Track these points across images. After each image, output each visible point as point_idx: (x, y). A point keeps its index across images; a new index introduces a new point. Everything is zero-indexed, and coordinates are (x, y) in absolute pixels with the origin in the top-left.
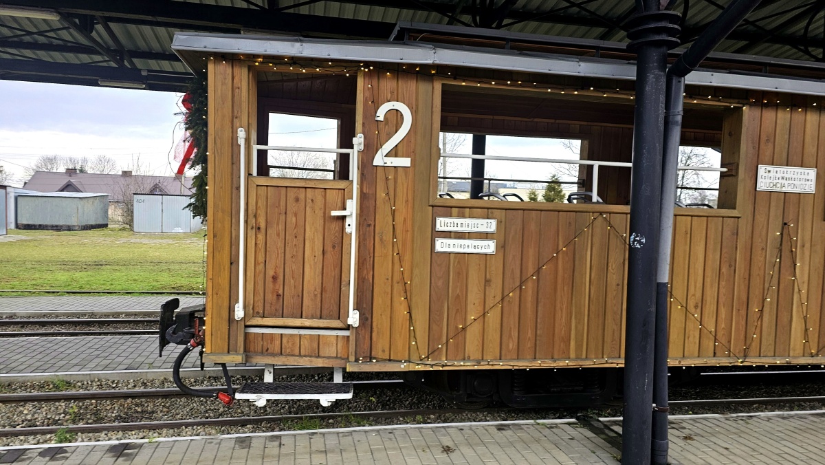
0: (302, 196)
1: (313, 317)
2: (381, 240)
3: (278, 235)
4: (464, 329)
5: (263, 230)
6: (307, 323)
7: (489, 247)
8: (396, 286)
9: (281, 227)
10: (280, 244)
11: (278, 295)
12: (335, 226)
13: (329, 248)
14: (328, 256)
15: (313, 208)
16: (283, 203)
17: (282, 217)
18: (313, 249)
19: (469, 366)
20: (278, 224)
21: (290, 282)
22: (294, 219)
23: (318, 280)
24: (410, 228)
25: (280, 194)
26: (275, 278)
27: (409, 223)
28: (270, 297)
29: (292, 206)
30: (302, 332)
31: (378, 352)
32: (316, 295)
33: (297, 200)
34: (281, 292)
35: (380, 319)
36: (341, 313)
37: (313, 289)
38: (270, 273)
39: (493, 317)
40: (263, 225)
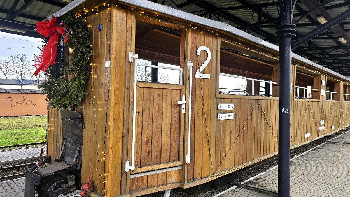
0: (161, 94)
1: (166, 162)
2: (198, 115)
3: (149, 116)
4: (225, 156)
5: (141, 114)
6: (164, 166)
8: (204, 139)
9: (151, 112)
10: (150, 122)
11: (149, 152)
12: (176, 110)
13: (173, 122)
14: (173, 126)
15: (166, 100)
16: (152, 97)
17: (151, 106)
18: (166, 123)
20: (149, 110)
21: (155, 143)
22: (157, 106)
23: (169, 140)
24: (209, 109)
25: (150, 92)
26: (147, 142)
27: (209, 106)
28: (144, 154)
29: (156, 100)
30: (159, 172)
31: (197, 175)
32: (167, 149)
33: (159, 95)
34: (150, 150)
35: (198, 158)
36: (179, 156)
37: (166, 146)
38: (145, 139)
39: (233, 148)
40: (141, 111)
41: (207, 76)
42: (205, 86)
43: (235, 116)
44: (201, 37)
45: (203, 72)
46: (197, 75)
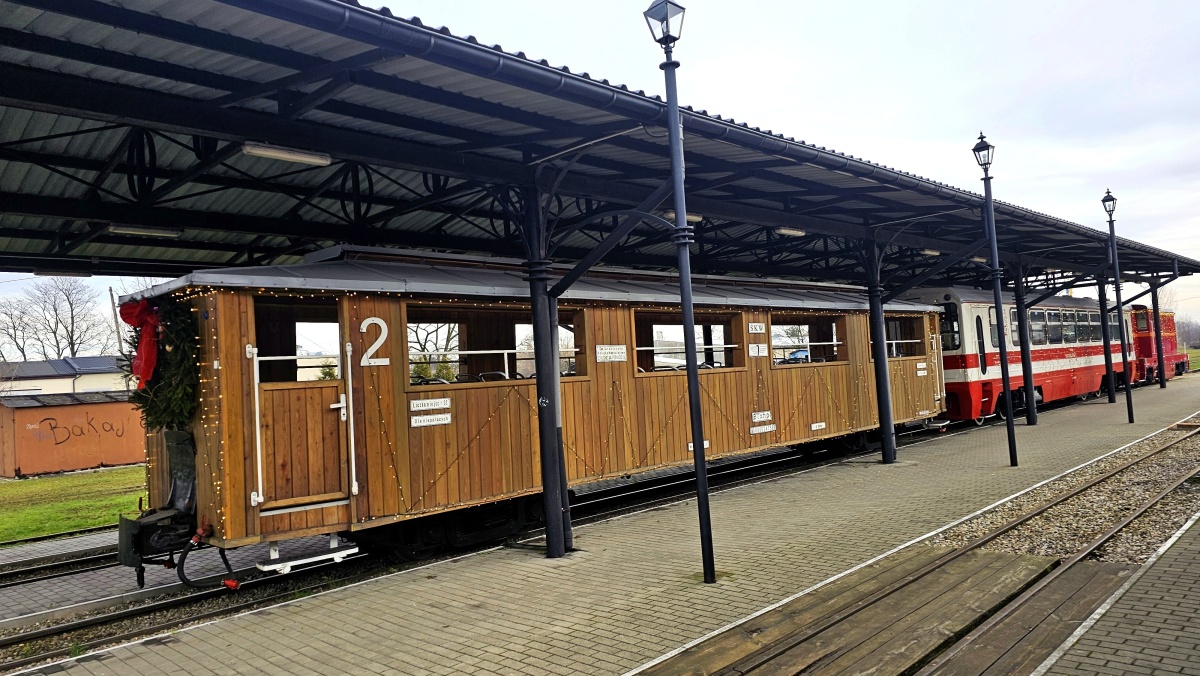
0: (303, 395)
1: (318, 493)
2: (371, 423)
3: (284, 429)
4: (434, 483)
5: (271, 427)
6: (315, 498)
7: (446, 419)
8: (384, 457)
9: (287, 423)
10: (287, 437)
11: (288, 480)
12: (331, 417)
13: (327, 435)
14: (327, 441)
15: (312, 404)
16: (287, 403)
17: (287, 414)
18: (314, 437)
19: (439, 510)
20: (283, 420)
21: (297, 467)
22: (297, 415)
23: (321, 462)
24: (392, 412)
25: (284, 395)
26: (284, 466)
27: (391, 407)
28: (280, 482)
29: (295, 405)
30: (308, 508)
31: (374, 512)
32: (319, 475)
33: (299, 399)
34: (290, 477)
35: (375, 486)
36: (340, 483)
37: (316, 470)
38: (280, 461)
39: (453, 471)
40: (270, 422)
41: (385, 362)
42: (381, 376)
43: (455, 418)
44: (366, 306)
45: (376, 355)
46: (365, 362)
